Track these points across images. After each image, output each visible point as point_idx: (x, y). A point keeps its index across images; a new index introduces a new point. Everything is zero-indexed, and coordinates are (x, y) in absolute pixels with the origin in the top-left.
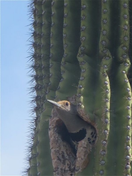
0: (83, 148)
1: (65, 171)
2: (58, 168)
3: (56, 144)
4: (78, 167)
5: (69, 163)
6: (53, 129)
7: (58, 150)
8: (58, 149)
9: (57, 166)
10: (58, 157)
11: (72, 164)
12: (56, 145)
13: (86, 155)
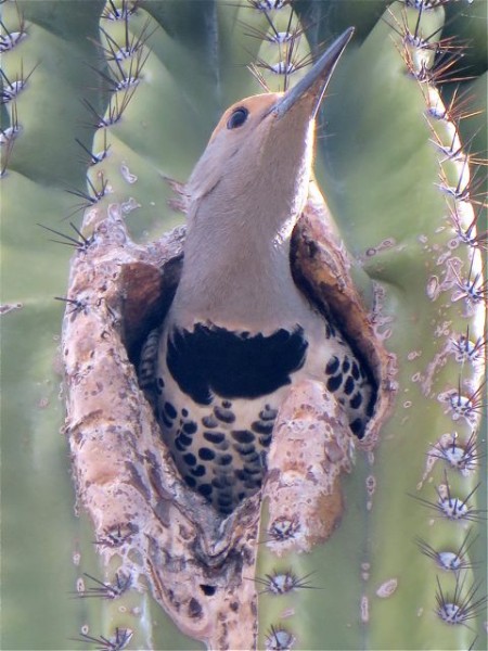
0: (320, 418)
1: (168, 558)
2: (133, 529)
3: (123, 396)
4: (284, 518)
5: (190, 528)
6: (103, 308)
7: (128, 433)
8: (128, 426)
9: (128, 516)
10: (130, 466)
11: (208, 535)
12: (118, 399)
13: (334, 469)
